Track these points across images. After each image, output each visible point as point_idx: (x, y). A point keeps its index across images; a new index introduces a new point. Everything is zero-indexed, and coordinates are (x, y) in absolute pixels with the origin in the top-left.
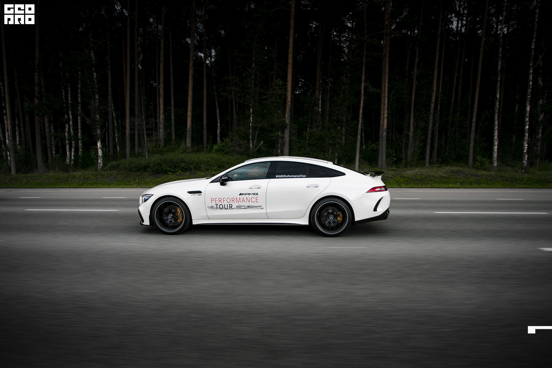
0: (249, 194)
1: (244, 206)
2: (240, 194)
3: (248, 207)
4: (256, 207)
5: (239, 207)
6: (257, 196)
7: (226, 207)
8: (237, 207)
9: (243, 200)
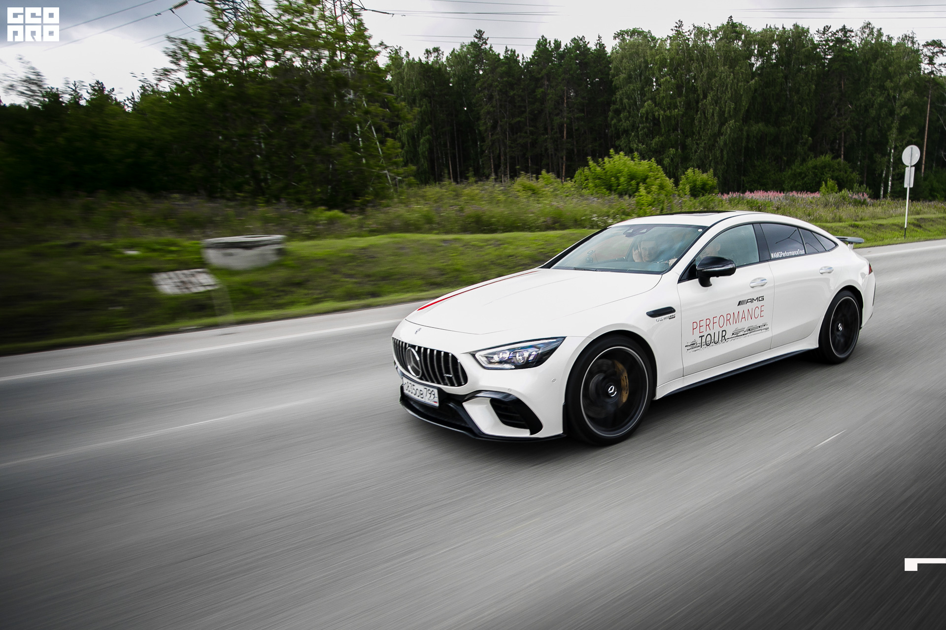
0: (752, 300)
1: (742, 330)
2: (740, 303)
3: (749, 330)
4: (759, 327)
5: (736, 334)
6: (761, 303)
7: (716, 339)
8: (733, 334)
9: (743, 317)
